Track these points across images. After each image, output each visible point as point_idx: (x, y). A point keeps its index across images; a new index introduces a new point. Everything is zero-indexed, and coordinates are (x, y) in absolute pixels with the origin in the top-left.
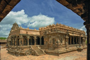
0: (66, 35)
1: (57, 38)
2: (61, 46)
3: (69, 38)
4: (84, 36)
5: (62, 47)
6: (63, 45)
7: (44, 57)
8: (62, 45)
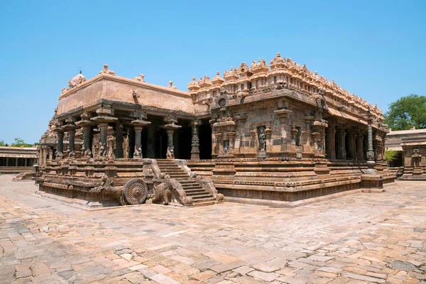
0: (316, 114)
1: (278, 122)
2: (299, 159)
3: (327, 125)
4: (379, 126)
5: (302, 168)
6: (304, 155)
7: (218, 212)
8: (299, 155)
